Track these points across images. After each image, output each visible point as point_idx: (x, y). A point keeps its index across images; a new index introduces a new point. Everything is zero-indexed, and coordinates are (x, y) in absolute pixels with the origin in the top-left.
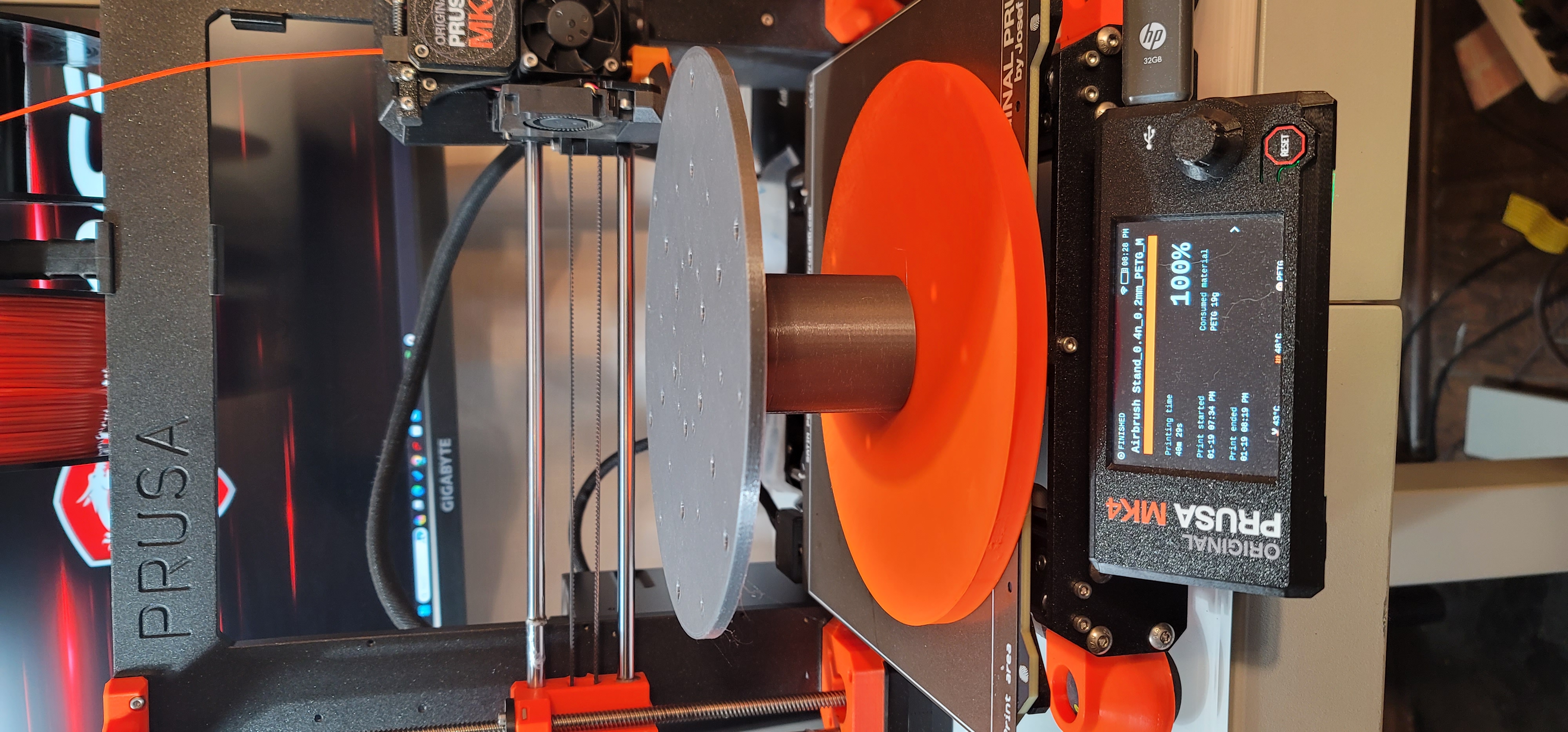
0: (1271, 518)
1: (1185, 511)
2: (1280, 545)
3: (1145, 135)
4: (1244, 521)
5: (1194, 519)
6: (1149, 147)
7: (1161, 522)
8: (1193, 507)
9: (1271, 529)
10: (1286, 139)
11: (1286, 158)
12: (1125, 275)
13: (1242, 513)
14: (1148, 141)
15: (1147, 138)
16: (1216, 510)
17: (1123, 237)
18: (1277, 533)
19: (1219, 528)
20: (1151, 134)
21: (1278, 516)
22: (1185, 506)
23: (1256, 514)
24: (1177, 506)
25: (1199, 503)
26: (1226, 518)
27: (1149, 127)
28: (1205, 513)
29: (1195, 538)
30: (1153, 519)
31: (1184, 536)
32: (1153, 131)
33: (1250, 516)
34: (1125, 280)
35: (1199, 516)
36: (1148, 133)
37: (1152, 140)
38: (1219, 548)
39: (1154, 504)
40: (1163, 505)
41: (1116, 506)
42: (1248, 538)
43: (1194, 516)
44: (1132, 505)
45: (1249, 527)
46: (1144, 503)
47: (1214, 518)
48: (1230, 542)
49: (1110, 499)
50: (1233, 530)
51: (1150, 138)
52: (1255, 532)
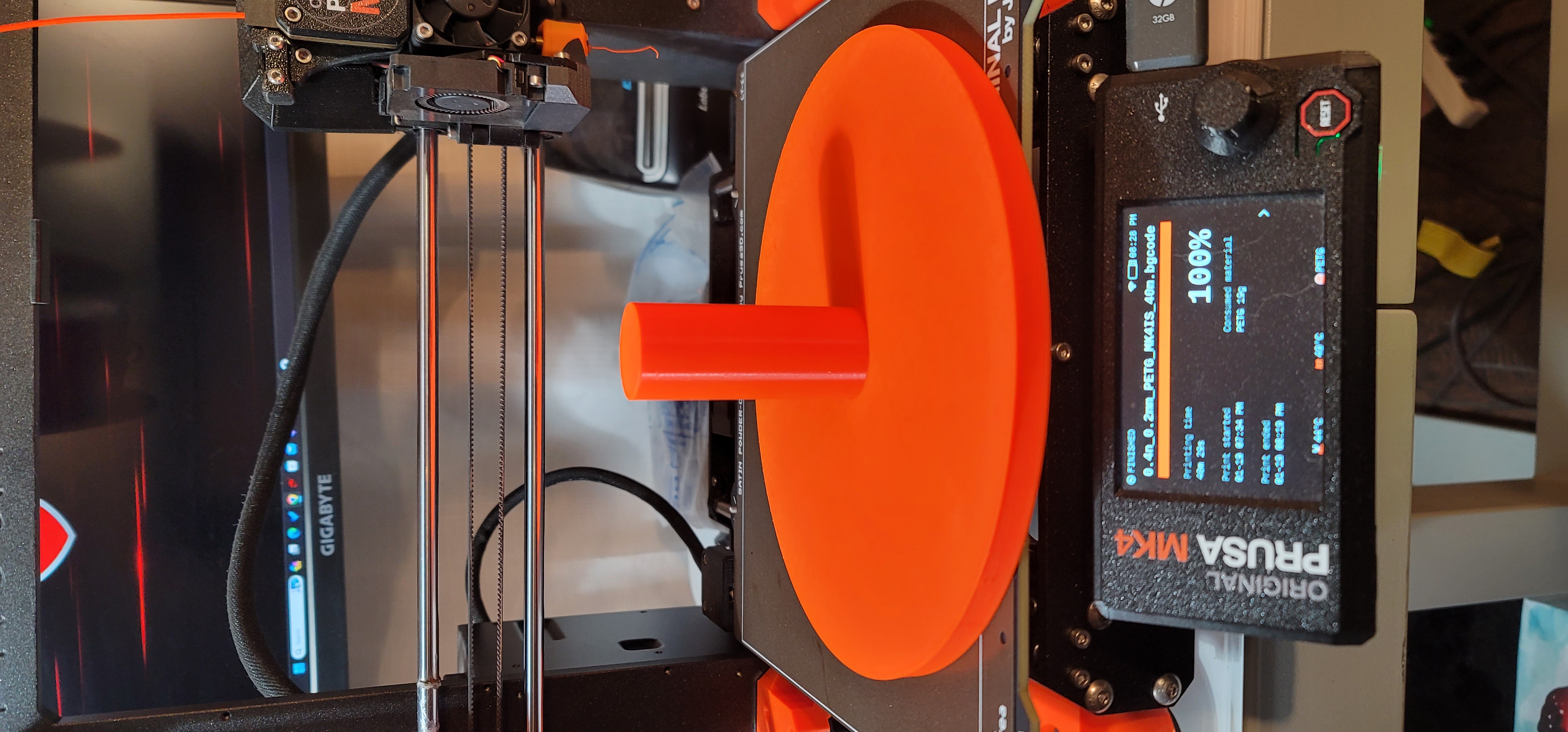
0: (1316, 551)
1: (1210, 544)
2: (1327, 582)
3: (1156, 105)
4: (1283, 555)
5: (1222, 554)
6: (1161, 118)
7: (1182, 557)
8: (1220, 539)
9: (1315, 564)
10: (1327, 105)
11: (1327, 128)
12: (1133, 269)
13: (1280, 545)
14: (1160, 112)
15: (1159, 108)
16: (1248, 542)
17: (1130, 224)
18: (1324, 569)
19: (1252, 564)
20: (1164, 103)
21: (1324, 549)
22: (1211, 537)
23: (1298, 547)
24: (1201, 539)
25: (1227, 534)
26: (1261, 552)
27: (1161, 96)
28: (1235, 546)
29: (1223, 576)
30: (1172, 553)
31: (1210, 573)
32: (1166, 100)
33: (1289, 548)
34: (1133, 274)
35: (1227, 549)
36: (1159, 102)
37: (1165, 111)
38: (1251, 586)
39: (1172, 537)
40: (1184, 538)
41: (1127, 539)
42: (1290, 575)
43: (1221, 550)
44: (1146, 537)
45: (1289, 562)
46: (1161, 536)
47: (1246, 552)
48: (1267, 580)
49: (1120, 532)
50: (1269, 566)
51: (1163, 107)
52: (1296, 568)
